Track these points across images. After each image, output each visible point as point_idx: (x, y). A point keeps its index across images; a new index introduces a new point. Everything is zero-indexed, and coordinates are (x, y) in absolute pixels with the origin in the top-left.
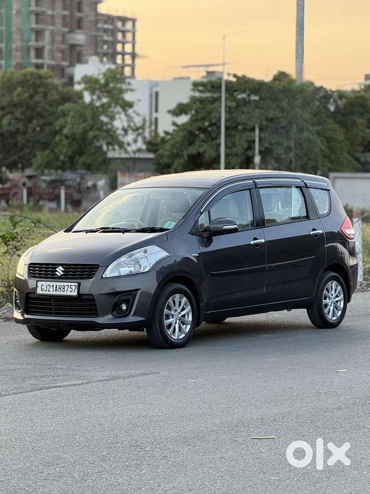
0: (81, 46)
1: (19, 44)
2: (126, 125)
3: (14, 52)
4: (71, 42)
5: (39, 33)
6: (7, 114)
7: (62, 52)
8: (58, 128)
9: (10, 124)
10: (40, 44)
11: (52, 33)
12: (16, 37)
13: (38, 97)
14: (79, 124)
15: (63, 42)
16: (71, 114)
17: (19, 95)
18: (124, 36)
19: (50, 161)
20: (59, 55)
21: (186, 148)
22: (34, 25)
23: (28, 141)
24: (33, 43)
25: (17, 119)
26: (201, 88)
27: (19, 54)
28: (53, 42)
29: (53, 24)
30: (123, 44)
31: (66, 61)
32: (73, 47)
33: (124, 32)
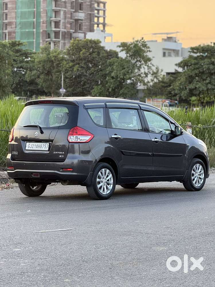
0: (82, 20)
1: (45, 19)
2: (146, 71)
3: (41, 25)
4: (76, 18)
5: (57, 13)
6: (76, 64)
7: (71, 24)
8: (108, 72)
9: (78, 70)
10: (58, 19)
11: (65, 12)
12: (43, 15)
13: (94, 55)
14: (121, 70)
15: (71, 18)
16: (116, 64)
17: (83, 54)
18: (98, 13)
19: (102, 92)
20: (69, 26)
21: (188, 86)
22: (54, 8)
23: (88, 80)
24: (53, 19)
25: (82, 67)
26: (195, 51)
27: (45, 25)
28: (65, 18)
29: (65, 7)
30: (98, 17)
31: (73, 30)
32: (77, 20)
33: (98, 10)
